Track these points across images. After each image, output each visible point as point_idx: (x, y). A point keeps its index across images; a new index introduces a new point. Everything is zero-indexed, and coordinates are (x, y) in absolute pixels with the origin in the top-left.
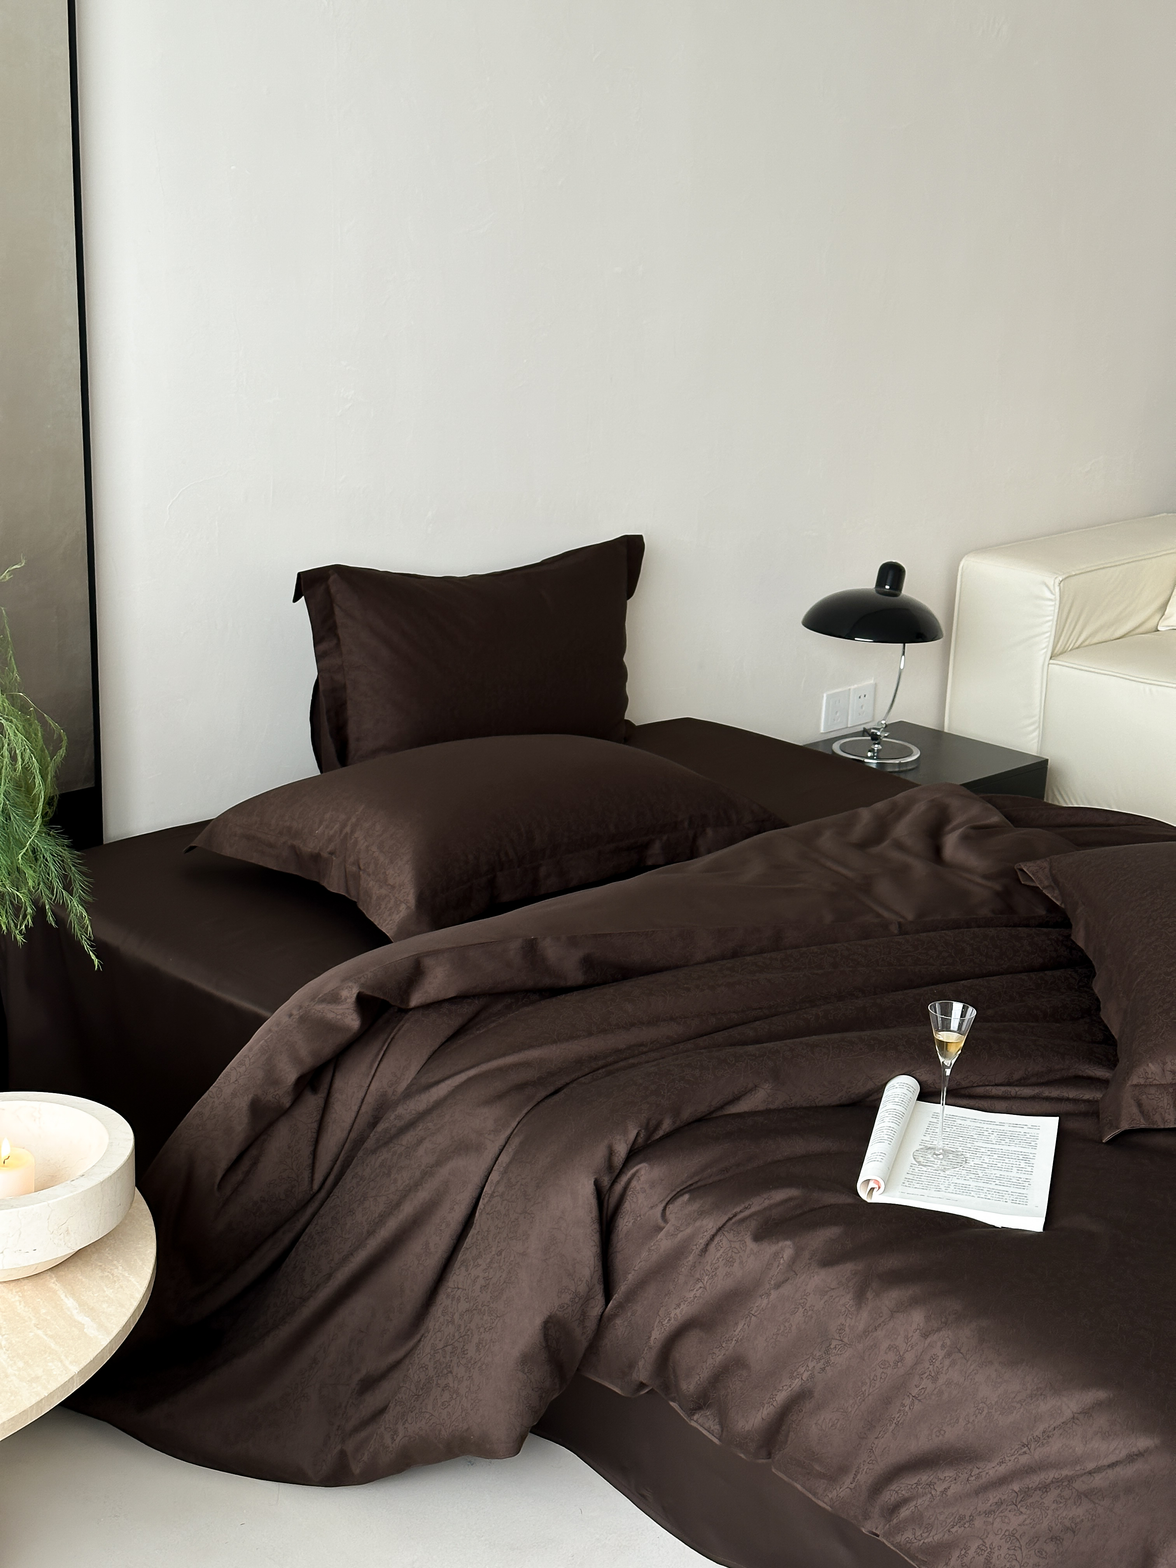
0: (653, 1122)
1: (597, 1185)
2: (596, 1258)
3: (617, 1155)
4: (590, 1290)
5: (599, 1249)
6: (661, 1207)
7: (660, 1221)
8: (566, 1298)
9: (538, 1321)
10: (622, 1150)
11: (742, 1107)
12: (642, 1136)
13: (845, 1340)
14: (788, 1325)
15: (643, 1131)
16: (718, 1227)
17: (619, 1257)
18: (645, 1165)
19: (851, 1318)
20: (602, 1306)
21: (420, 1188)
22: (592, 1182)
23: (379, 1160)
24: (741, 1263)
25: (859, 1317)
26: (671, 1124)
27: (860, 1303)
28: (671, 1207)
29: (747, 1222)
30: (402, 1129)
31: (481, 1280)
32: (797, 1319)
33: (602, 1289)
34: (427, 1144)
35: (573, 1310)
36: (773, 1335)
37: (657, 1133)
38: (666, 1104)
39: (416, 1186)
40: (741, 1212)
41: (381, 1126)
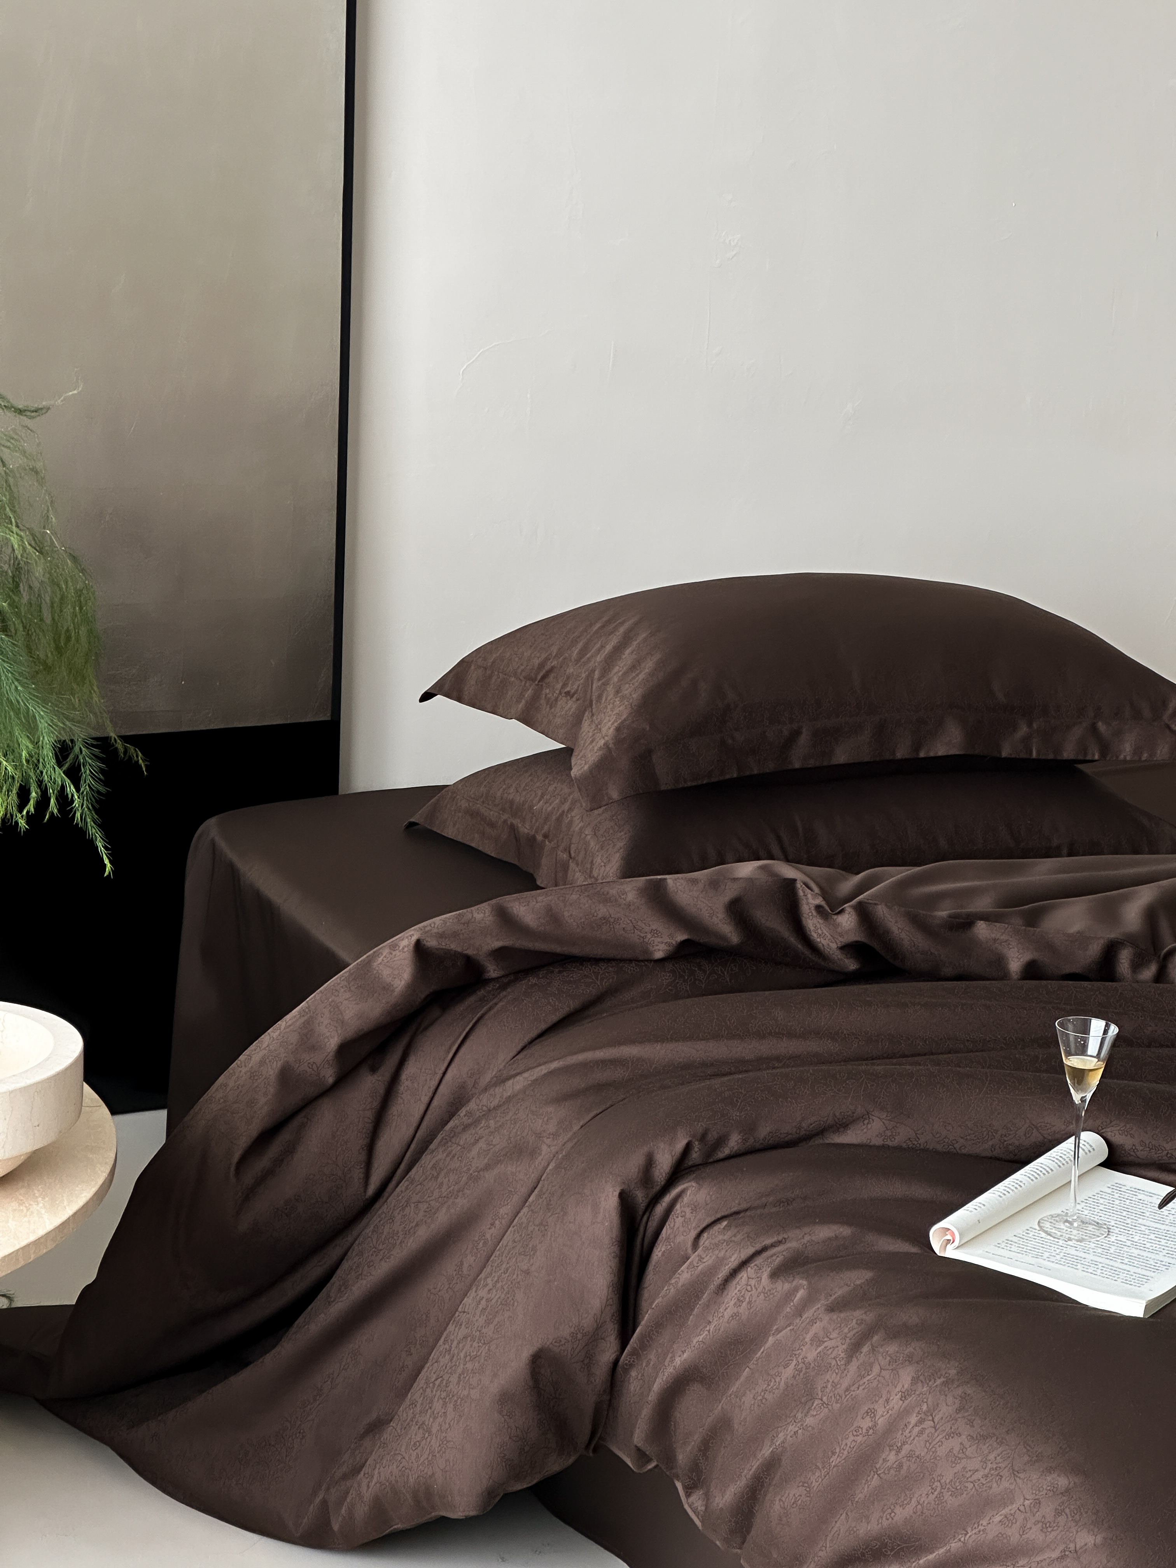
0: (712, 1136)
1: (625, 1200)
2: (611, 1288)
3: (659, 1167)
4: (598, 1328)
5: (616, 1278)
7: (690, 1251)
8: (565, 1332)
9: (526, 1354)
10: (664, 1162)
11: (850, 1137)
12: (696, 1149)
13: (825, 1399)
14: (778, 1379)
15: (697, 1143)
16: (741, 1260)
17: (646, 1294)
18: (694, 1184)
19: (837, 1374)
20: (616, 1352)
21: (460, 1194)
22: (617, 1193)
23: (433, 1161)
24: (750, 1302)
25: (846, 1372)
26: (740, 1141)
27: (852, 1357)
28: (705, 1235)
29: (774, 1258)
30: (466, 1128)
31: (483, 1302)
32: (789, 1372)
33: (616, 1329)
34: (482, 1144)
35: (573, 1348)
36: (762, 1391)
37: (722, 1149)
38: (736, 1115)
39: (458, 1191)
40: (773, 1246)
41: (451, 1124)
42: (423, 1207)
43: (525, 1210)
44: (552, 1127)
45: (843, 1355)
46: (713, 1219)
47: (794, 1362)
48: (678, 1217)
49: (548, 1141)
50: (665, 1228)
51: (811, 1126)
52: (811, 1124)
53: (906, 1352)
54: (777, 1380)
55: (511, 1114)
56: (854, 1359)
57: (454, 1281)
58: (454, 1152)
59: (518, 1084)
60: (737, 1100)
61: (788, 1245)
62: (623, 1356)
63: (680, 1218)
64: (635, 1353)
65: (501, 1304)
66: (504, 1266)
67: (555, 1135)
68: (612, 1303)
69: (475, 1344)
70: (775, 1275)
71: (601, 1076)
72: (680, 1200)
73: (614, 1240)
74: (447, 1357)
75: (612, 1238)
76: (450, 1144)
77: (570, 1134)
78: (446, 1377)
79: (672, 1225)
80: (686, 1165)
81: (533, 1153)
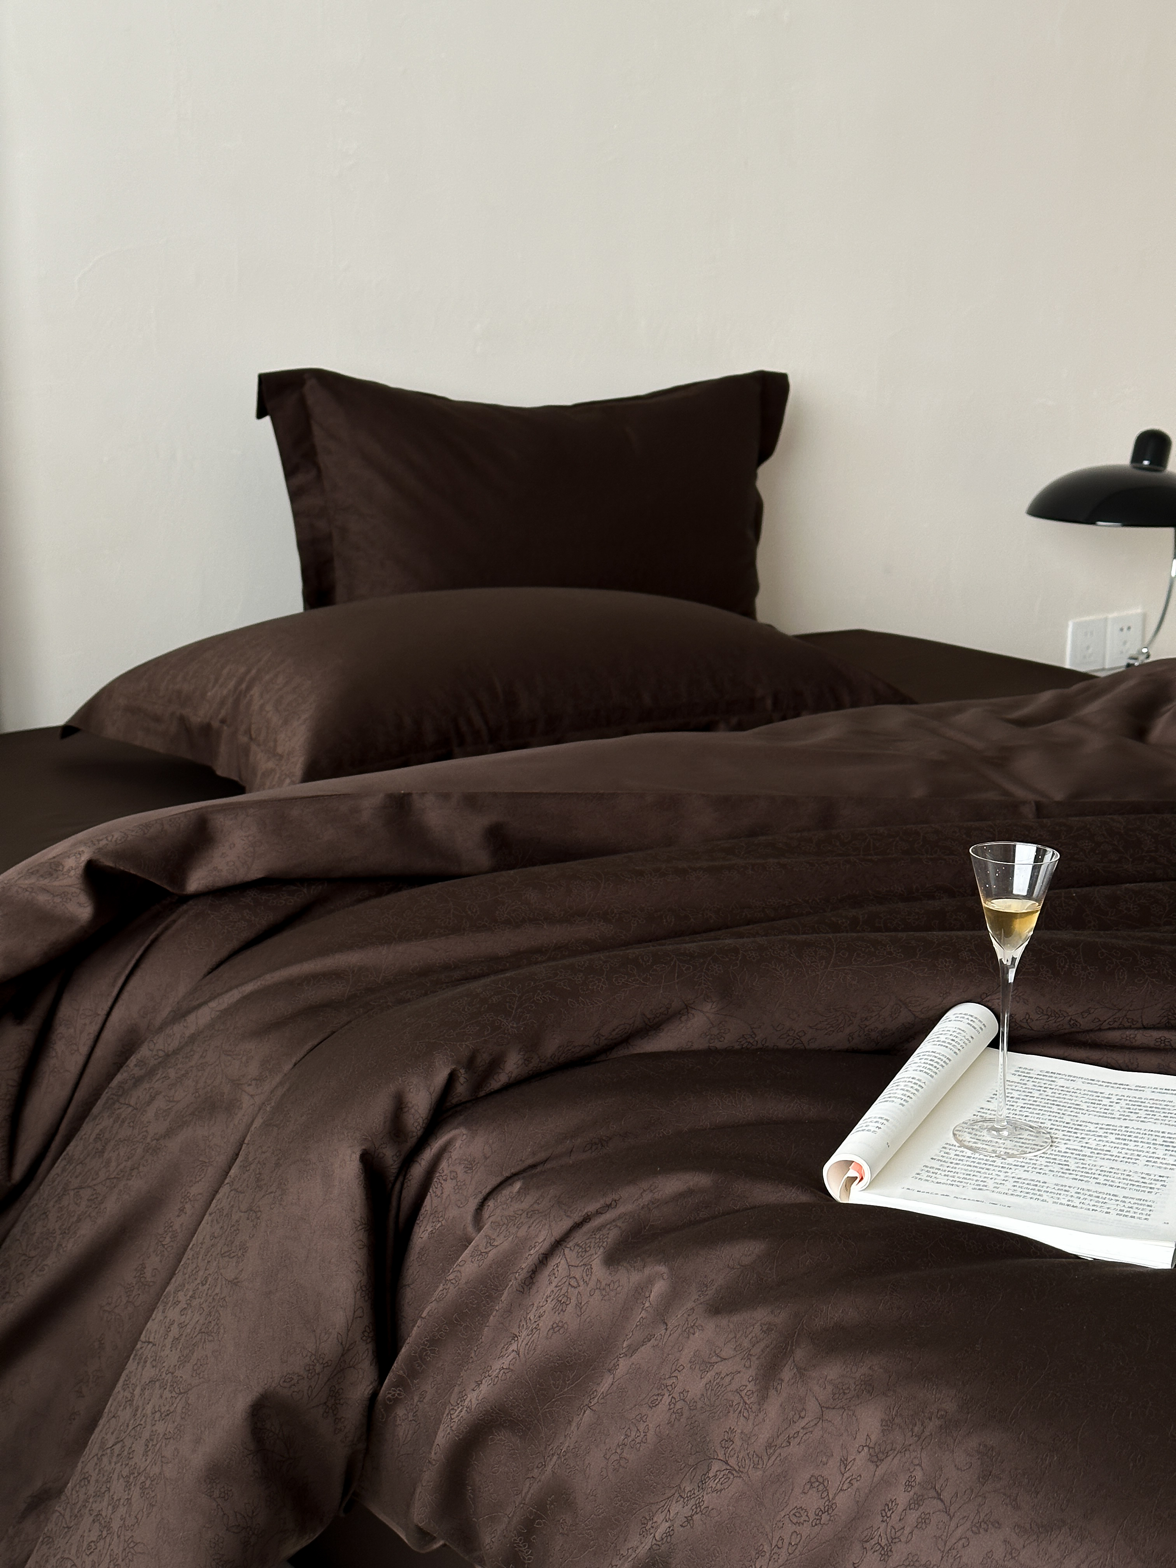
0: (484, 1059)
1: (369, 1163)
2: (359, 1293)
3: (412, 1112)
4: (345, 1352)
5: (365, 1277)
6: (473, 1204)
7: (470, 1229)
8: (298, 1363)
9: (242, 1405)
10: (420, 1104)
11: (664, 1042)
12: (462, 1080)
13: (732, 1462)
14: (642, 1427)
15: (462, 1071)
16: (553, 1239)
17: (409, 1295)
18: (464, 1131)
19: (747, 1419)
20: (372, 1383)
21: (134, 1173)
22: (356, 1157)
23: (97, 1131)
24: (579, 1305)
25: (761, 1415)
26: (520, 1062)
27: (767, 1388)
28: (491, 1203)
29: (605, 1231)
30: (138, 1081)
31: (175, 1330)
32: (658, 1416)
33: (370, 1352)
34: (160, 1103)
35: (310, 1386)
36: (618, 1446)
37: (495, 1077)
38: (512, 1027)
39: (132, 1170)
40: (598, 1213)
41: (119, 1078)
42: (86, 1194)
43: (225, 1189)
44: (253, 1069)
45: (750, 1386)
46: (499, 1179)
47: (666, 1399)
48: (445, 1180)
49: (250, 1089)
50: (428, 1197)
51: (614, 1033)
52: (614, 1030)
53: (858, 1375)
54: (641, 1429)
55: (196, 1057)
56: (772, 1392)
57: (134, 1293)
58: (123, 1116)
59: (203, 1016)
60: (510, 1007)
61: (621, 1209)
62: (383, 1388)
63: (449, 1181)
64: (401, 1383)
65: (200, 1332)
66: (201, 1273)
67: (259, 1080)
68: (361, 1315)
69: (167, 1394)
70: (613, 1259)
71: (313, 995)
72: (446, 1155)
73: (358, 1223)
74: (129, 1411)
75: (354, 1220)
76: (117, 1106)
77: (278, 1079)
78: (128, 1442)
79: (439, 1193)
80: (448, 1104)
81: (230, 1107)
